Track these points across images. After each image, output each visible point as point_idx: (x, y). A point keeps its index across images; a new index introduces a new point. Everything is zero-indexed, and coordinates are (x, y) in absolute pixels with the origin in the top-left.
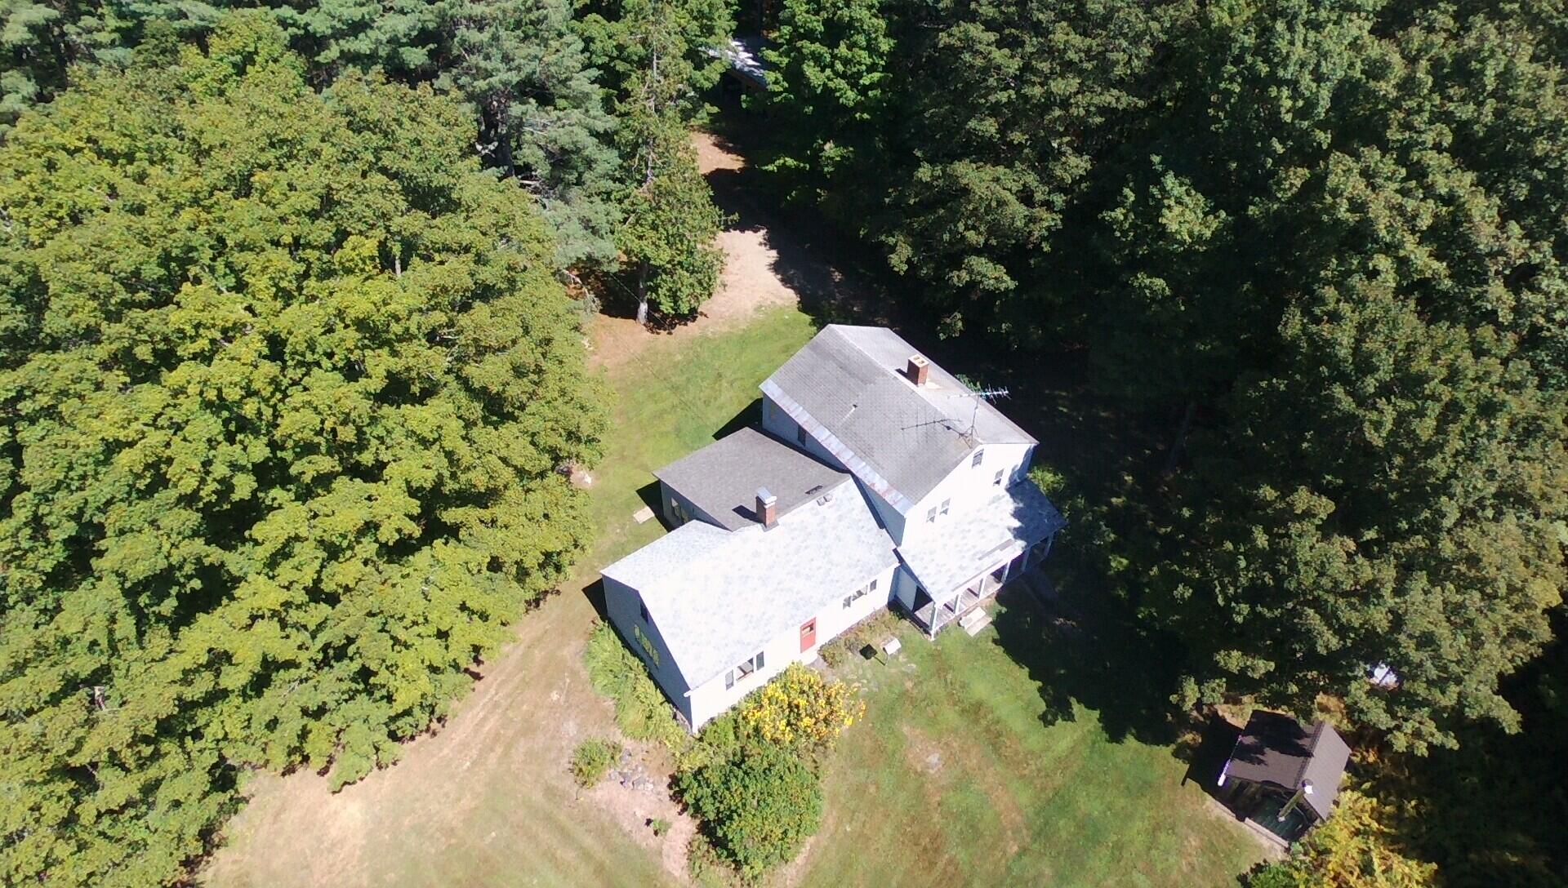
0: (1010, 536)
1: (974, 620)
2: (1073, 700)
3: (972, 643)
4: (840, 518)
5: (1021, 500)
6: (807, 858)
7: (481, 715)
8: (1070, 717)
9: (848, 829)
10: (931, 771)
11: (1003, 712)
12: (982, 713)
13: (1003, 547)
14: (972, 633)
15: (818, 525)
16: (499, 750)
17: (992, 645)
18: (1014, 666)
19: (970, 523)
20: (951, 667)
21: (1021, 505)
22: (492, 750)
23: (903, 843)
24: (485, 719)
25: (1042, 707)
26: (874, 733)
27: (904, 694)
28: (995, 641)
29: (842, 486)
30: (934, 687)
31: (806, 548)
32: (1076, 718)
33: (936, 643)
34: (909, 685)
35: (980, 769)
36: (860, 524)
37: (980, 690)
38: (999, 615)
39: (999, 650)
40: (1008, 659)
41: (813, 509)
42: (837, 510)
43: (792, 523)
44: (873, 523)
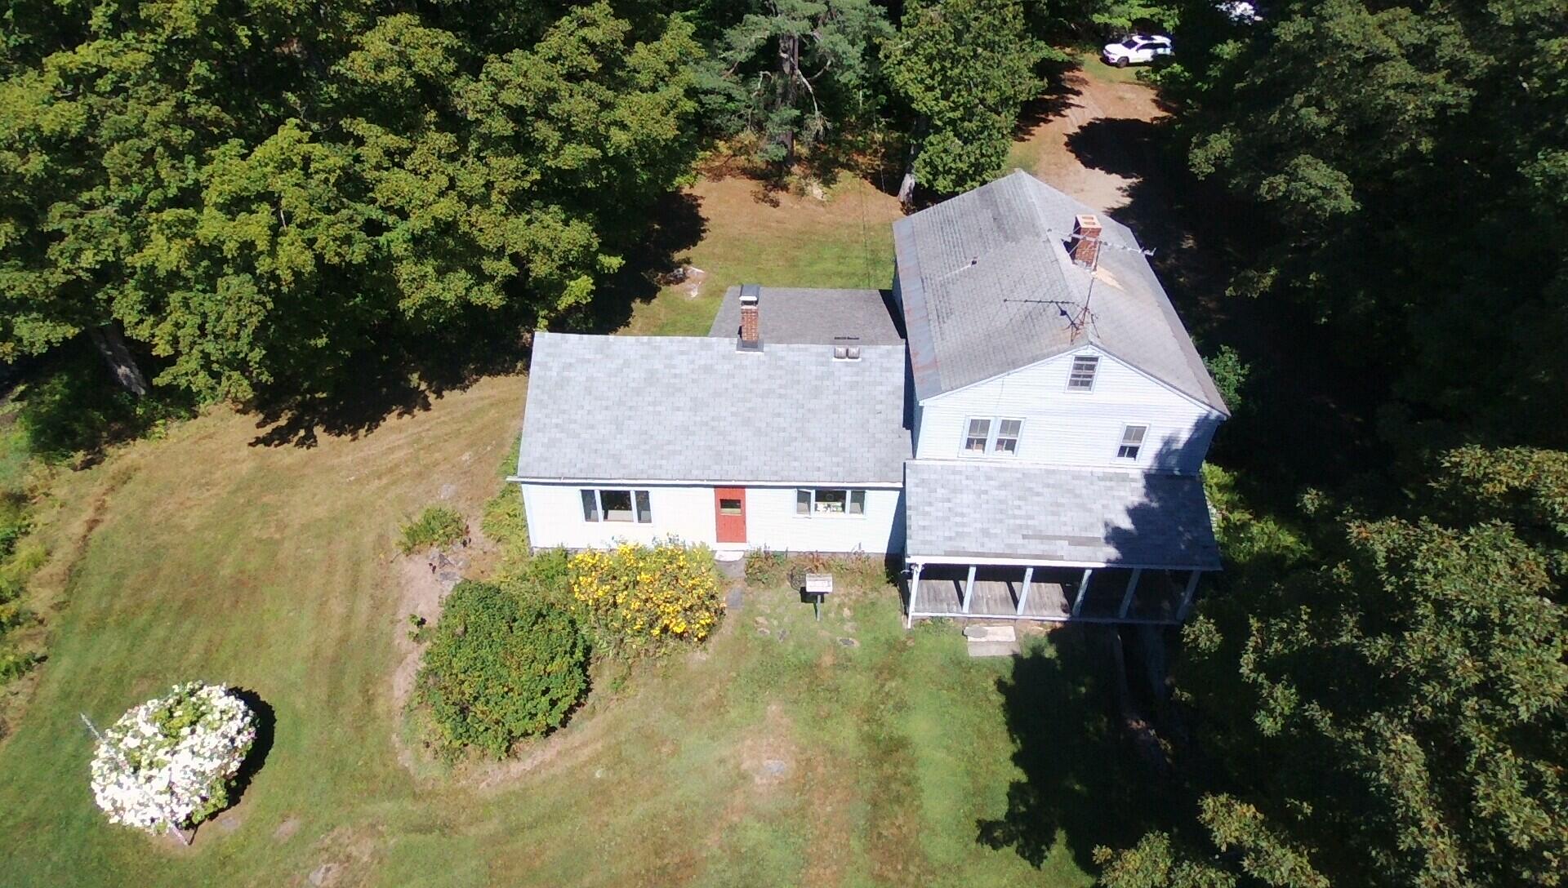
0: (1101, 533)
1: (990, 638)
2: (1061, 835)
3: (962, 666)
4: (853, 386)
5: (1160, 499)
6: (525, 773)
7: (401, 442)
8: (1035, 856)
9: (598, 775)
10: (757, 780)
11: (927, 777)
12: (895, 757)
13: (1076, 541)
14: (974, 652)
15: (817, 378)
16: (385, 481)
17: (990, 685)
18: (1002, 732)
19: (1048, 486)
20: (904, 676)
21: (1155, 505)
22: (379, 478)
23: (644, 840)
24: (400, 447)
25: (999, 810)
26: (729, 686)
27: (810, 667)
28: (1001, 685)
29: (884, 348)
30: (859, 685)
31: (780, 396)
32: (1045, 864)
33: (910, 634)
34: (827, 660)
35: (826, 823)
36: (879, 407)
37: (920, 728)
38: (1037, 652)
39: (998, 699)
40: (1001, 718)
41: (823, 355)
42: (857, 374)
43: (782, 358)
44: (899, 416)
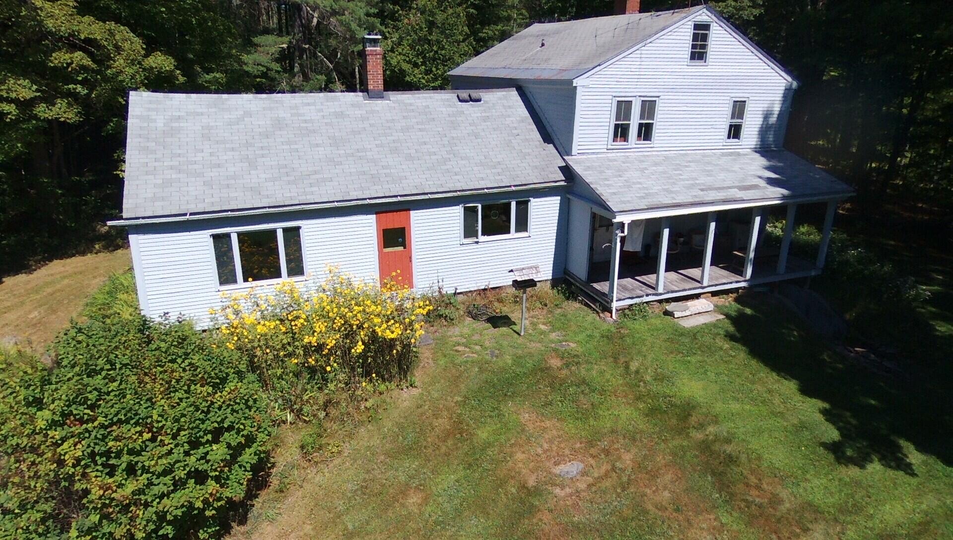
0: (757, 182)
1: (695, 310)
4: (485, 119)
12: (693, 420)
13: (744, 188)
14: (690, 324)
15: (449, 116)
18: (768, 374)
20: (642, 355)
27: (541, 370)
28: (730, 337)
29: (499, 94)
30: (603, 373)
33: (619, 326)
34: (555, 363)
37: (694, 389)
40: (755, 363)
41: (447, 100)
42: (485, 111)
43: (411, 105)
44: (536, 135)
